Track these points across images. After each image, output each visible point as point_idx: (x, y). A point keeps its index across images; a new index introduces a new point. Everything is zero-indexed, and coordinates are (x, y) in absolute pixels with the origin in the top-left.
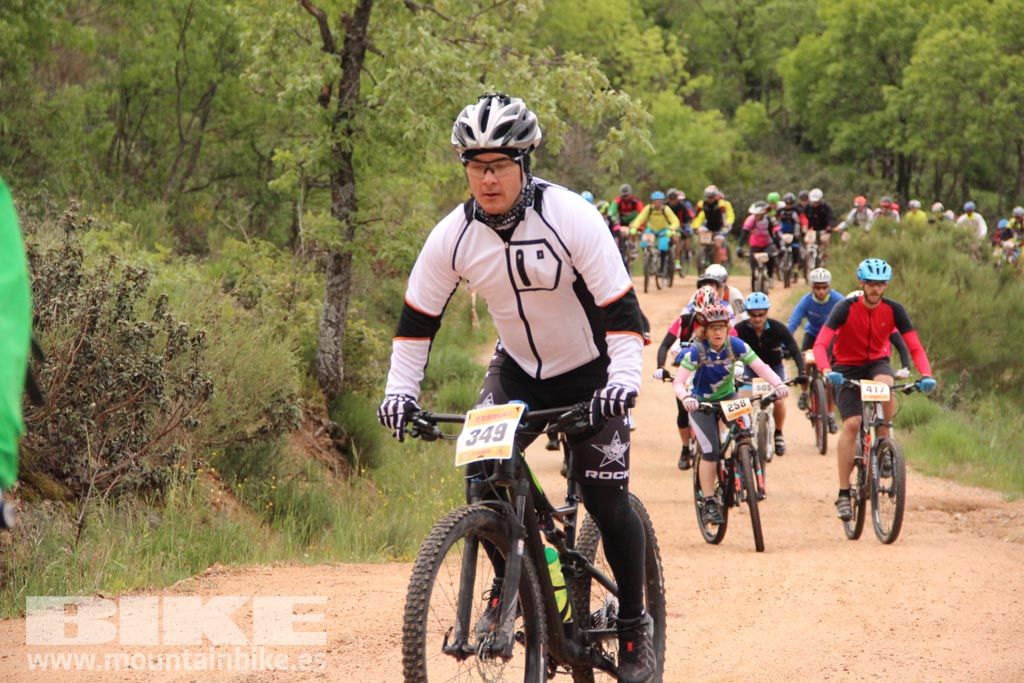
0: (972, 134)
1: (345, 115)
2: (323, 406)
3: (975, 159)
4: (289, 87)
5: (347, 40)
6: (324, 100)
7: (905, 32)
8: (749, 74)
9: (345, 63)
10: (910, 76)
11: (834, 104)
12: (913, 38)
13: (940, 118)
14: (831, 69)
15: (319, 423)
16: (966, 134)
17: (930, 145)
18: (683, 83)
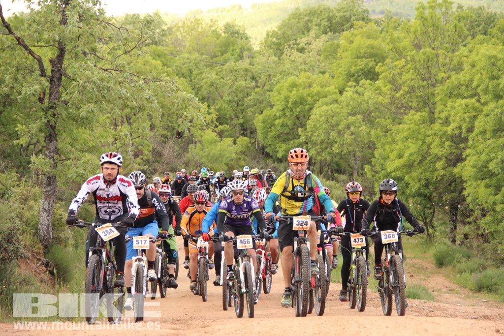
0: (336, 149)
1: (52, 107)
2: (42, 252)
3: (336, 159)
4: (23, 93)
5: (52, 71)
6: (41, 100)
7: (307, 107)
8: (242, 125)
9: (51, 81)
10: (310, 124)
11: (279, 136)
12: (311, 109)
13: (322, 142)
14: (277, 122)
15: (40, 260)
16: (333, 149)
17: (319, 153)
18: (216, 126)
